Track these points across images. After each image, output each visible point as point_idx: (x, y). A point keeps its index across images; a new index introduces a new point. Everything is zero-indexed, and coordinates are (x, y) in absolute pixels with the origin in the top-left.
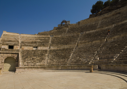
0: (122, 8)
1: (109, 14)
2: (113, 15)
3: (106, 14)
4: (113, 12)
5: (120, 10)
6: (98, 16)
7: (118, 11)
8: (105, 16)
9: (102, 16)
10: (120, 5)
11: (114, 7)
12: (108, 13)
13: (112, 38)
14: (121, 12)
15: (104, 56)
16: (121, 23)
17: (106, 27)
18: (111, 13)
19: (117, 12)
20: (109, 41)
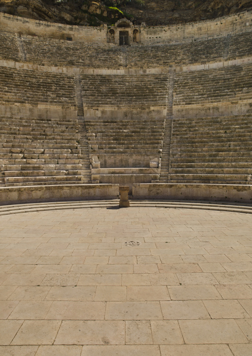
0: (77, 27)
1: (42, 27)
2: (53, 36)
3: (33, 21)
4: (54, 27)
5: (71, 29)
6: (6, 15)
7: (67, 29)
8: (27, 24)
9: (19, 22)
10: (68, 15)
11: (54, 12)
12: (38, 21)
13: (98, 110)
14: (72, 36)
15: (112, 157)
16: (93, 71)
17: (52, 65)
18: (48, 26)
19: (65, 32)
20: (88, 115)
